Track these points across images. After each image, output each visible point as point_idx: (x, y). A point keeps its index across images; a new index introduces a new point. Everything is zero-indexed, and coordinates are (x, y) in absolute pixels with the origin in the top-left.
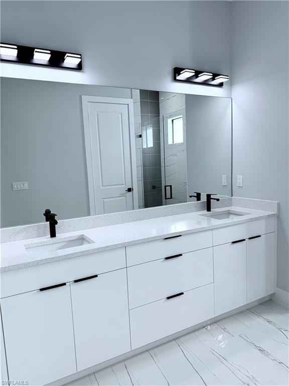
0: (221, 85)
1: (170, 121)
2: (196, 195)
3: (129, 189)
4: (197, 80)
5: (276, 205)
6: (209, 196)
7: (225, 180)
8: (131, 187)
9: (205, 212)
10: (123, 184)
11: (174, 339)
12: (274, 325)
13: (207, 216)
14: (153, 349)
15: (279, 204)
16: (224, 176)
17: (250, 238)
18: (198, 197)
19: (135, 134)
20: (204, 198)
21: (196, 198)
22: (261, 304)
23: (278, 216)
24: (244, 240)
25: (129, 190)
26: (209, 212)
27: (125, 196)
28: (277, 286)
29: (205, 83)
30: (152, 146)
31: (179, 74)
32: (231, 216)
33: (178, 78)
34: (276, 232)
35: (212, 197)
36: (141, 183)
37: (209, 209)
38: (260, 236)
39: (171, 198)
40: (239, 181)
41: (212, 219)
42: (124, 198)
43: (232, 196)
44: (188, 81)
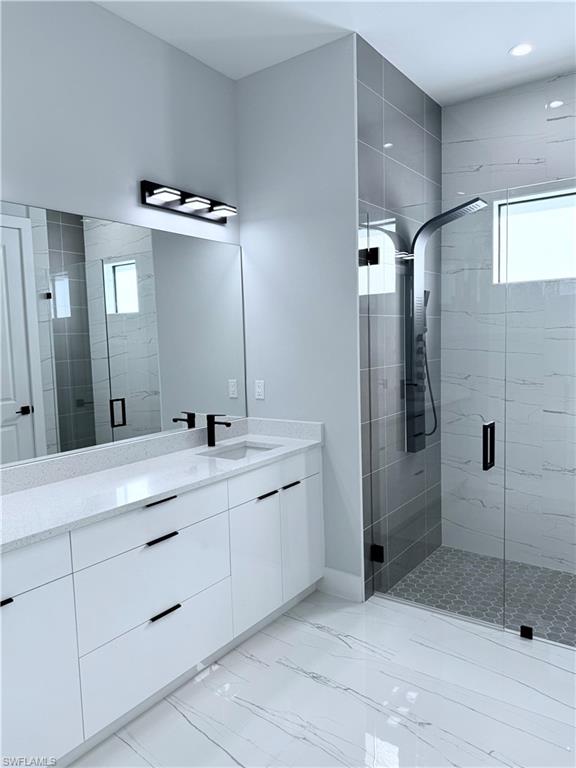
0: (222, 221)
1: (108, 268)
2: (185, 417)
3: (23, 408)
4: (182, 208)
5: (320, 428)
6: (211, 419)
7: (233, 387)
8: (27, 404)
9: (206, 448)
10: (10, 399)
11: (164, 698)
12: (329, 631)
13: (211, 456)
14: (124, 727)
15: (323, 428)
16: (232, 382)
17: (285, 488)
18: (191, 420)
19: (37, 291)
20: (201, 423)
21: (186, 424)
22: (304, 601)
23: (323, 447)
24: (276, 492)
25: (25, 411)
26: (212, 448)
27: (16, 425)
28: (326, 566)
29: (195, 215)
30: (69, 315)
31: (151, 194)
32: (249, 452)
33: (149, 200)
34: (321, 474)
35: (217, 419)
36: (53, 396)
37: (211, 443)
38: (298, 482)
39: (124, 423)
40: (258, 390)
41: (217, 459)
42: (12, 428)
43: (247, 416)
44: (165, 207)
